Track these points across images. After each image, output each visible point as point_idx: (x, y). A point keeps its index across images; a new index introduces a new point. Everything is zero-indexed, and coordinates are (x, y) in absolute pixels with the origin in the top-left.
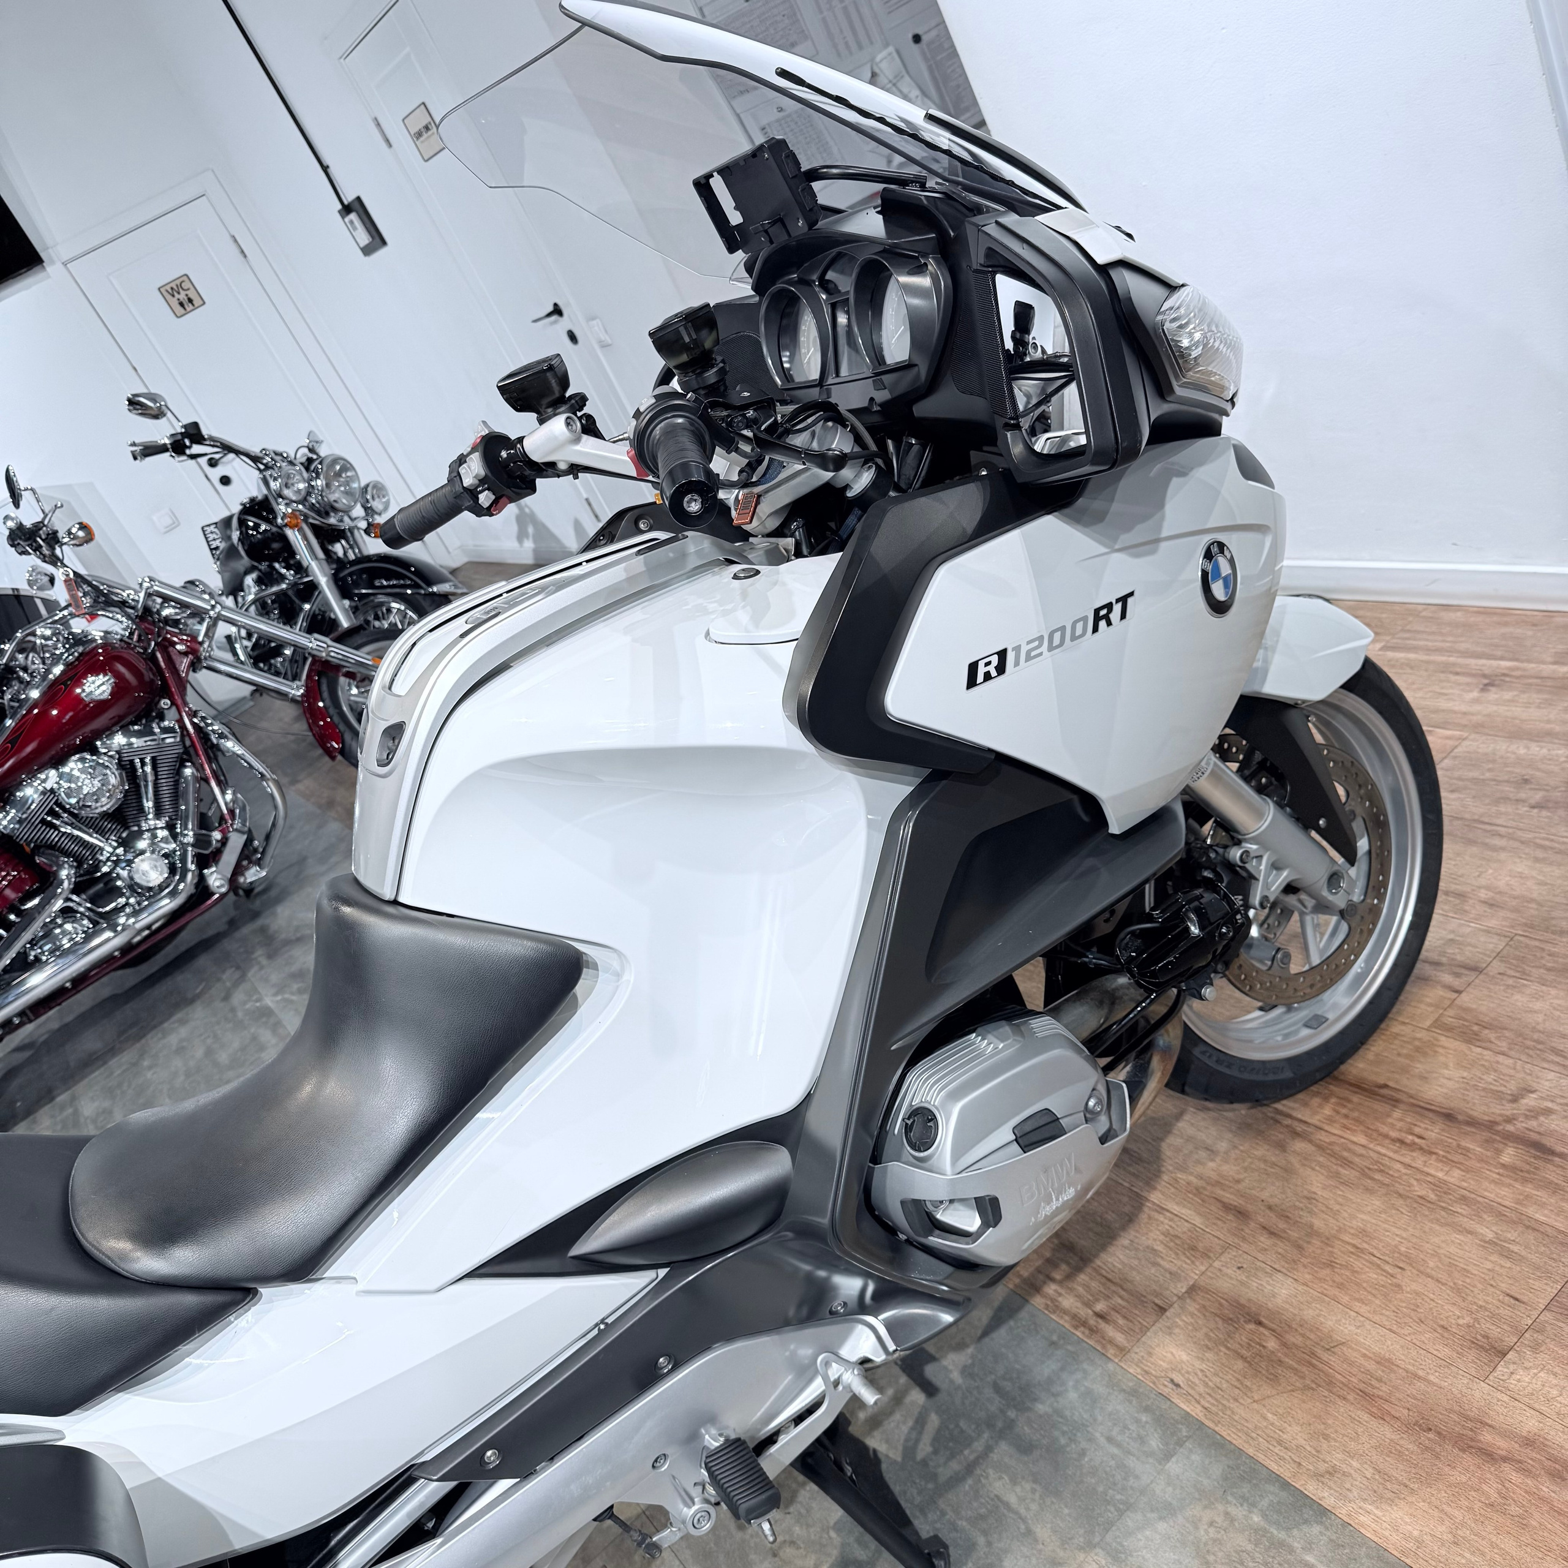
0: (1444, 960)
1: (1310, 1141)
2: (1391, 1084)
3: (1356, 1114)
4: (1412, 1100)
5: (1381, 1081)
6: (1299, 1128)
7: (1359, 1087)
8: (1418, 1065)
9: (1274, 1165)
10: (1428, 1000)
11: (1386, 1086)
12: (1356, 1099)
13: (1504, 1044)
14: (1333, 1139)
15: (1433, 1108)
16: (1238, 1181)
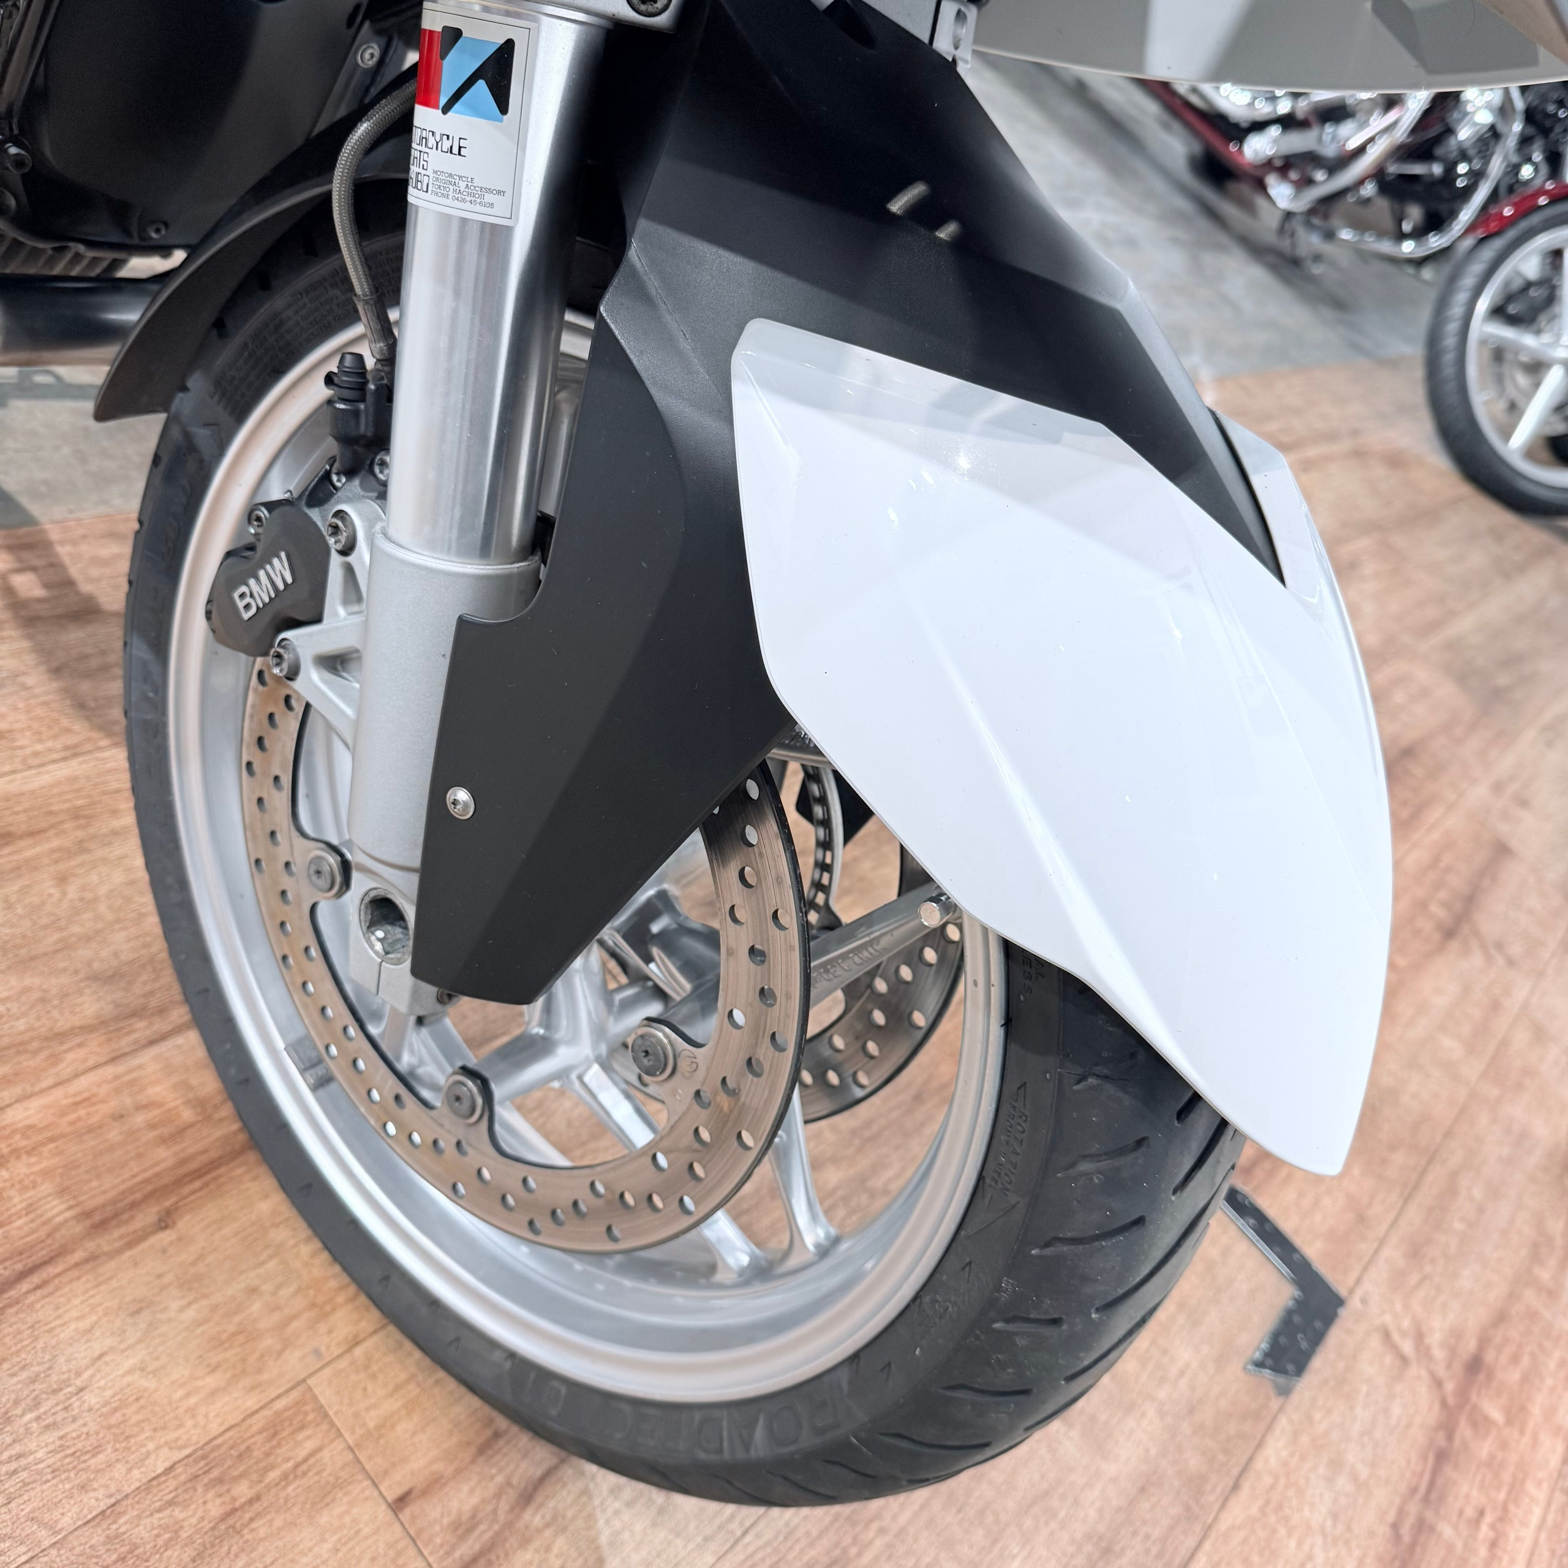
0: (533, 1518)
1: (88, 1029)
2: (165, 1237)
3: (114, 1134)
4: (78, 1255)
5: (184, 1224)
6: (142, 1029)
7: (197, 1174)
8: (191, 1314)
9: (65, 946)
10: (404, 1427)
11: (164, 1222)
12: (164, 1156)
13: (143, 1532)
14: (65, 1068)
15: (25, 1286)
16: (62, 880)
